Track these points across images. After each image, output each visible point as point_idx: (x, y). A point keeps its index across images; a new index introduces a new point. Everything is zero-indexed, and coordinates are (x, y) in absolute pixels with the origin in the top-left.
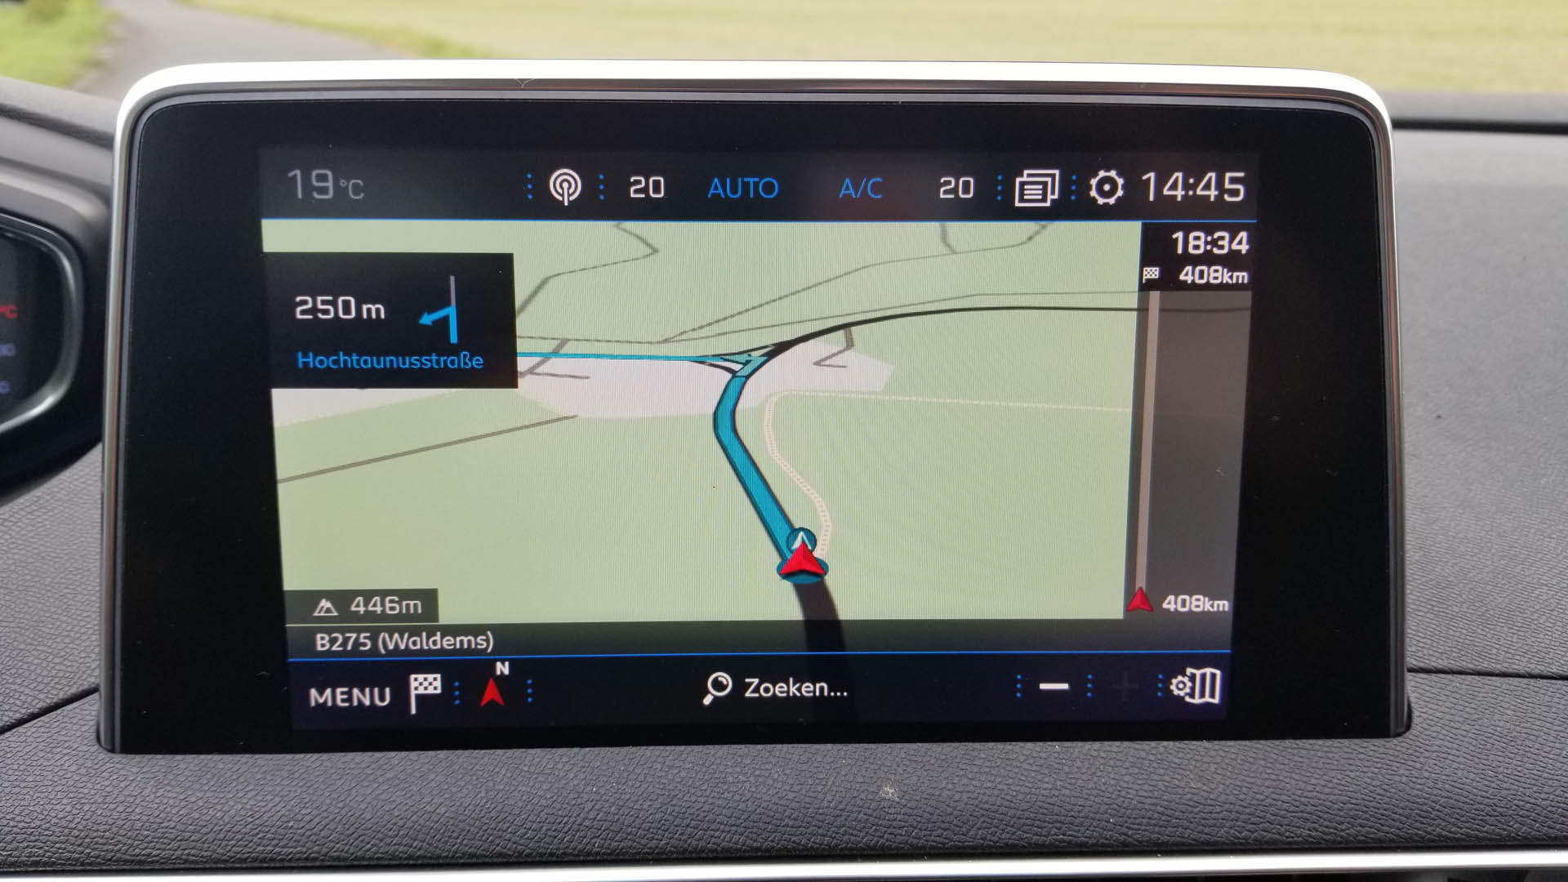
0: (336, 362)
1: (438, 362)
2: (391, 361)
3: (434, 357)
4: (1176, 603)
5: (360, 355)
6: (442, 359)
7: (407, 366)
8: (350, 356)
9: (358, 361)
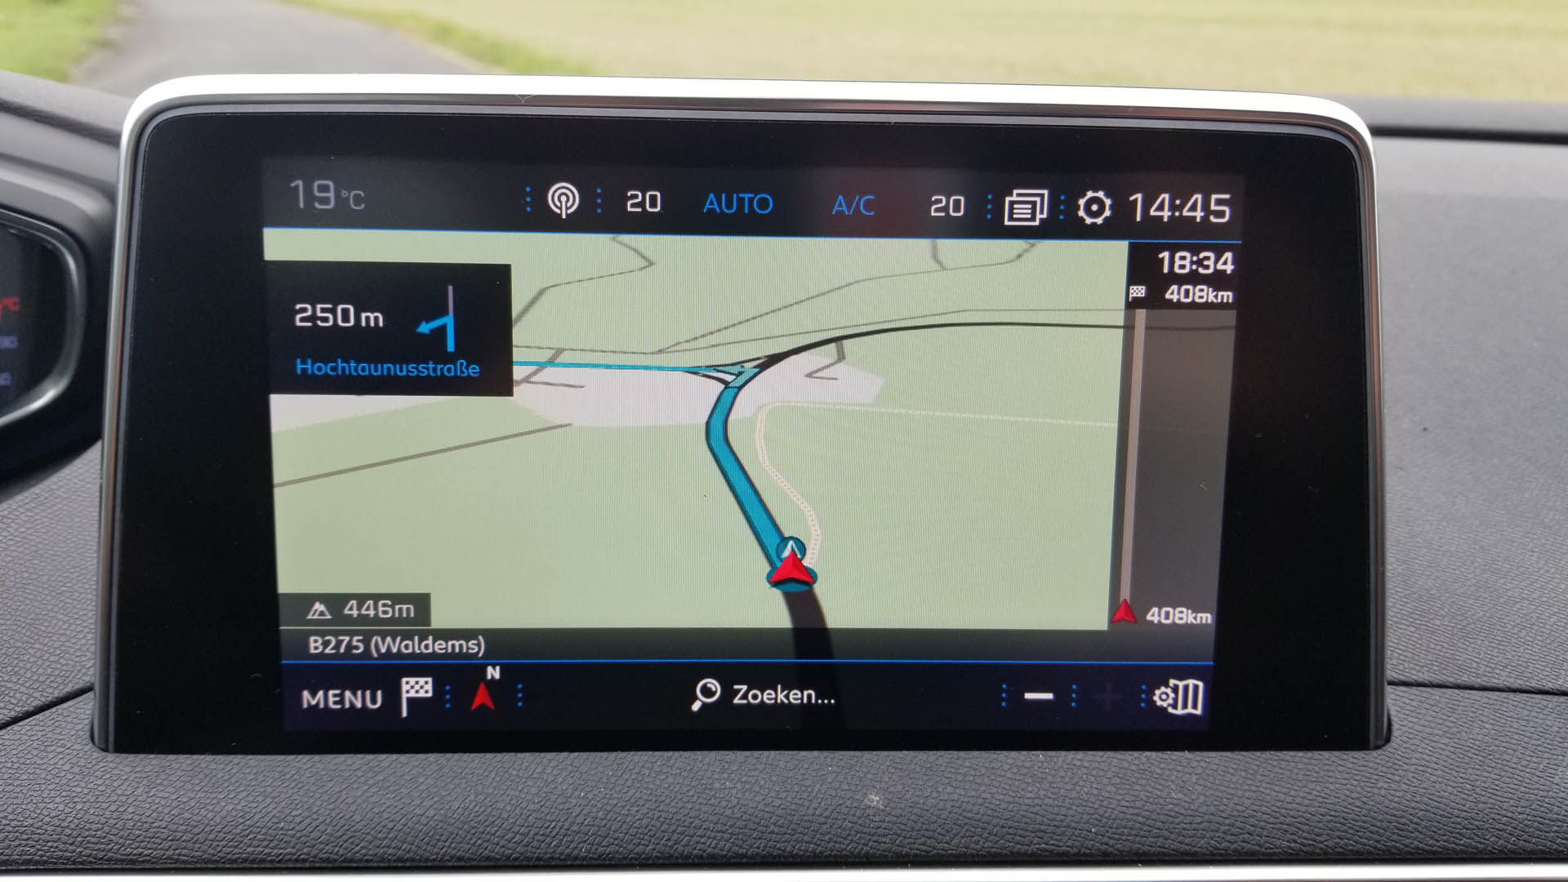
0: (334, 369)
1: (435, 370)
2: (389, 368)
3: (431, 366)
6: (439, 367)
7: (404, 373)
8: (348, 363)
9: (356, 369)
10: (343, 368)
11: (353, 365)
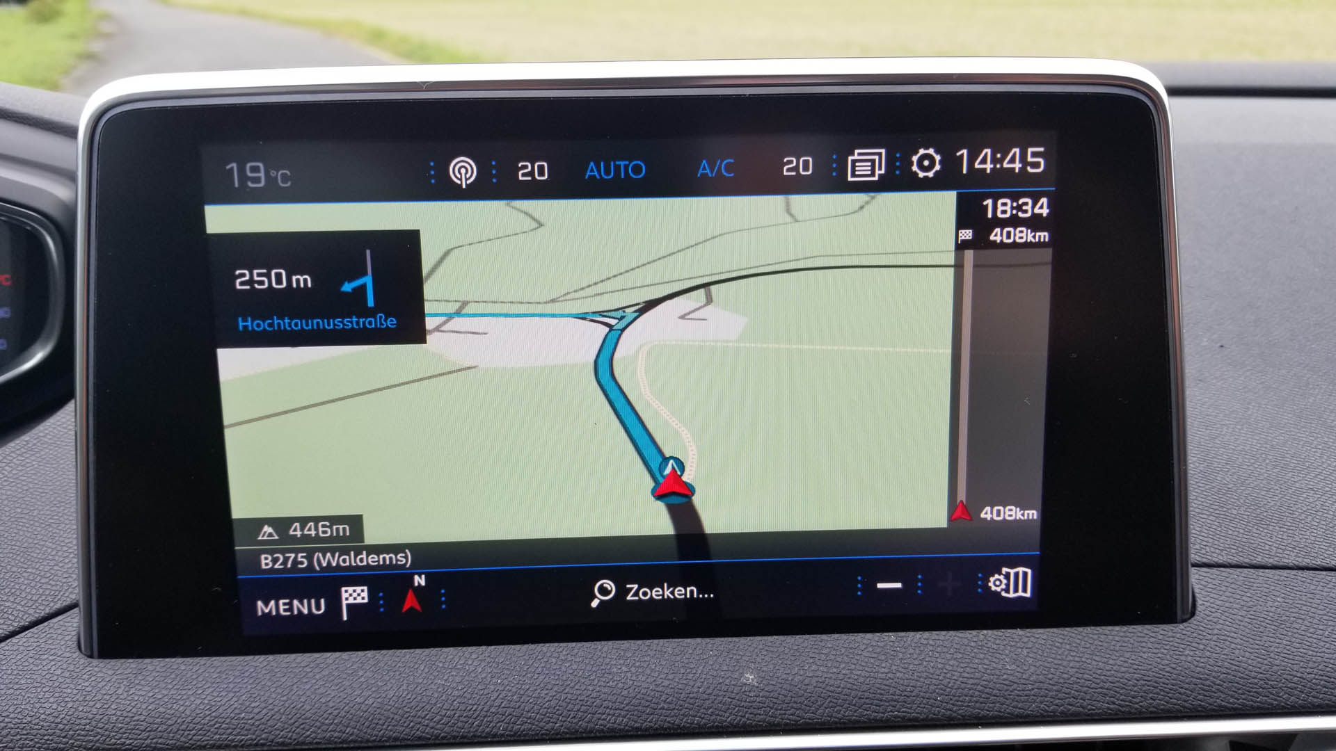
0: (271, 325)
1: (358, 323)
2: (318, 323)
3: (354, 319)
4: (992, 513)
5: (291, 318)
6: (361, 320)
7: (332, 327)
8: (283, 320)
9: (290, 324)
10: (279, 324)
11: (287, 321)
